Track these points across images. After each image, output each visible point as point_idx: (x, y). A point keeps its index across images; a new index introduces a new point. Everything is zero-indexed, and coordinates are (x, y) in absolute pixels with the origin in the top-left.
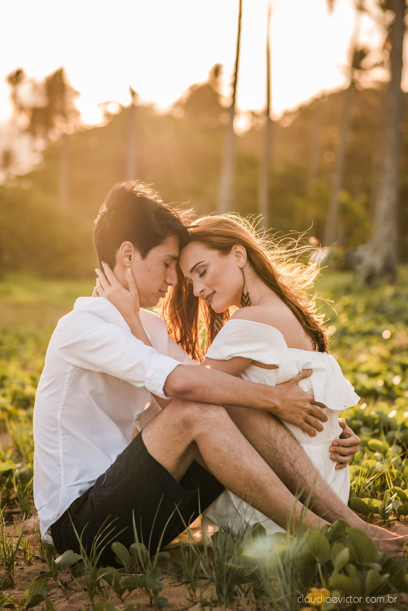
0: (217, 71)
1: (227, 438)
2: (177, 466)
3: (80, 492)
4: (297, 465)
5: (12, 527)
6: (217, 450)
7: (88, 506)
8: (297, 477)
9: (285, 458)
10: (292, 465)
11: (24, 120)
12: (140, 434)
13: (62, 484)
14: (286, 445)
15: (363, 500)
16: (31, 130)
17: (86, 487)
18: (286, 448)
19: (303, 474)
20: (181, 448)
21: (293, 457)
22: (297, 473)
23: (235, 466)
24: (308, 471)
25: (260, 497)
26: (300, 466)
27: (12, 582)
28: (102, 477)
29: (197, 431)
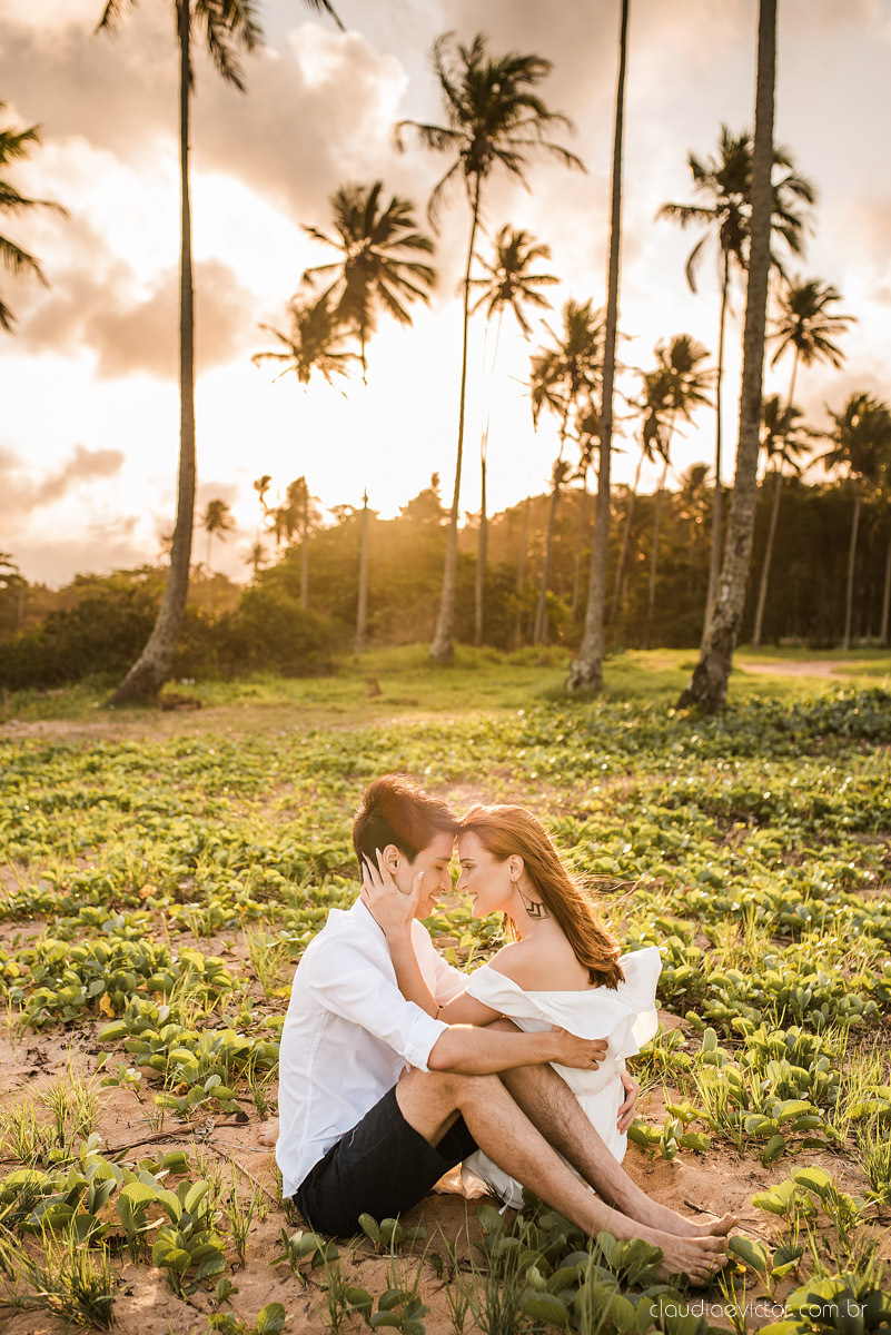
0: (435, 481)
1: (497, 1110)
2: (436, 1134)
3: (325, 1150)
4: (571, 1124)
5: (246, 1129)
6: (485, 1124)
7: (332, 1171)
8: (572, 1139)
9: (558, 1115)
10: (566, 1125)
11: (271, 521)
12: (393, 1090)
13: (304, 1135)
14: (559, 1099)
15: (640, 1128)
16: (277, 530)
17: (332, 1143)
18: (560, 1103)
19: (579, 1136)
20: (442, 1116)
21: (567, 1115)
22: (571, 1135)
23: (508, 1146)
24: (585, 1132)
25: (536, 1181)
26: (576, 1127)
27: (243, 1261)
28: (348, 1136)
29: (461, 1099)
